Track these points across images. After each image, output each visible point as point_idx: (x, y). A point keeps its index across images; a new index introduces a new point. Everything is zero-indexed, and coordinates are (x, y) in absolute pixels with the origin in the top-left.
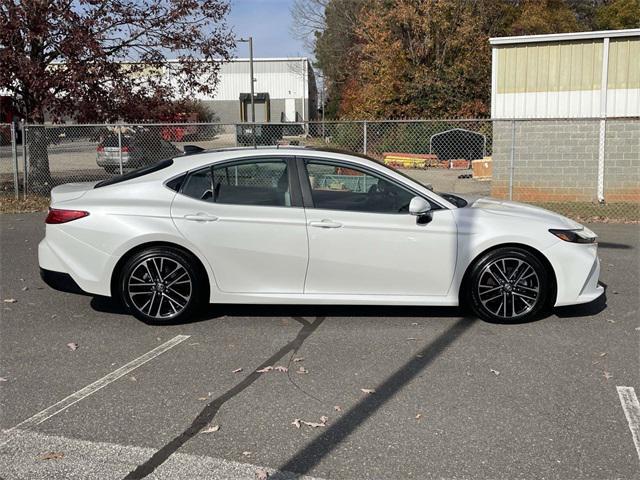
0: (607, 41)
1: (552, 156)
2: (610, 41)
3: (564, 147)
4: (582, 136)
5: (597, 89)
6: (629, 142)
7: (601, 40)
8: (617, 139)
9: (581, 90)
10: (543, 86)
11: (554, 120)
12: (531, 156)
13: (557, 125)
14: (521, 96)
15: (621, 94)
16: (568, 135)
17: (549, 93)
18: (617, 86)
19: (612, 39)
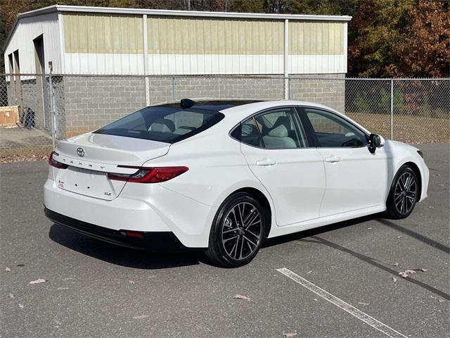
0: (145, 17)
1: (112, 105)
2: (148, 17)
3: (121, 98)
4: (132, 89)
5: (140, 53)
6: (164, 94)
7: (141, 16)
8: (156, 91)
9: (129, 53)
10: (101, 49)
11: (111, 76)
12: (95, 106)
13: (114, 80)
14: (84, 56)
15: (157, 57)
16: (122, 88)
17: (107, 54)
18: (154, 52)
19: (149, 16)
